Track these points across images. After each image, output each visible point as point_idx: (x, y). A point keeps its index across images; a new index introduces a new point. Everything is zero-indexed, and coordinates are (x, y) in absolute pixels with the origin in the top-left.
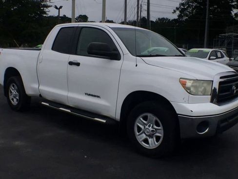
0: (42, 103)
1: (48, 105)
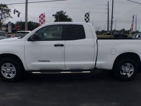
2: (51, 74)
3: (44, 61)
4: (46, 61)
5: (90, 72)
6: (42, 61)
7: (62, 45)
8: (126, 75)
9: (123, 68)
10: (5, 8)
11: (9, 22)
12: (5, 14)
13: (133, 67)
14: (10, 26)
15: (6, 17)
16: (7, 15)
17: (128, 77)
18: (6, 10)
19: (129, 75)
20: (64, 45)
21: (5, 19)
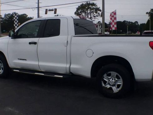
2: (29, 74)
3: (22, 59)
4: (24, 60)
5: (62, 77)
6: (20, 59)
7: (35, 43)
8: (111, 89)
9: (105, 77)
10: (94, 7)
11: (99, 22)
12: (95, 13)
13: (121, 79)
14: (100, 26)
15: (95, 16)
16: (96, 15)
17: (114, 92)
18: (95, 9)
19: (115, 89)
20: (37, 42)
21: (95, 18)
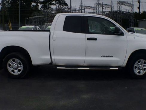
0: (58, 68)
1: (65, 68)
